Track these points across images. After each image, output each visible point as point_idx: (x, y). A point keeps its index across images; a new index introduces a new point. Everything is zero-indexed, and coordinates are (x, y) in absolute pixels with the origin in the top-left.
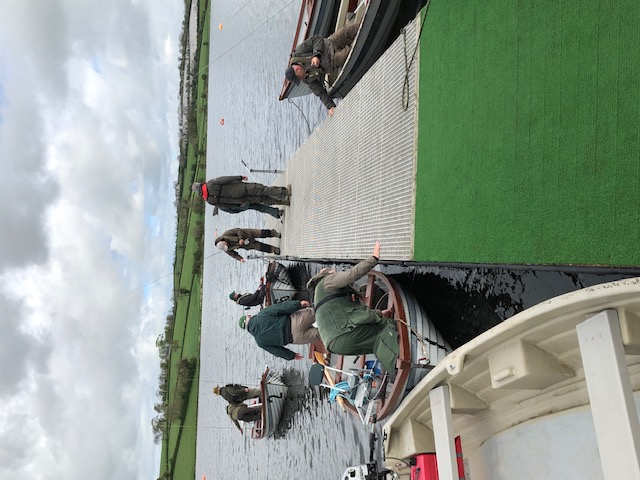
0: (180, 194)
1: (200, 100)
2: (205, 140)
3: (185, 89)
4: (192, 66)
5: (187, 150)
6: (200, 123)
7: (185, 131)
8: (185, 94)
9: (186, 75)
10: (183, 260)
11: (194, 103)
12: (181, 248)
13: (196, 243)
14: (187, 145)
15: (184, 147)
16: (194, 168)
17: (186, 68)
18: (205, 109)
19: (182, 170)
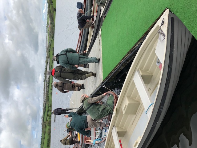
0: (43, 121)
1: (50, 91)
2: (51, 102)
3: (45, 88)
4: (48, 81)
5: (46, 106)
6: (50, 97)
7: (45, 100)
8: (45, 89)
9: (46, 84)
10: (44, 142)
11: (48, 92)
12: (43, 138)
13: (48, 136)
14: (46, 105)
15: (45, 105)
16: (48, 111)
17: (46, 81)
18: (51, 93)
19: (44, 113)
